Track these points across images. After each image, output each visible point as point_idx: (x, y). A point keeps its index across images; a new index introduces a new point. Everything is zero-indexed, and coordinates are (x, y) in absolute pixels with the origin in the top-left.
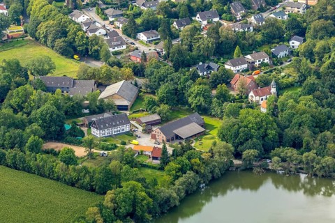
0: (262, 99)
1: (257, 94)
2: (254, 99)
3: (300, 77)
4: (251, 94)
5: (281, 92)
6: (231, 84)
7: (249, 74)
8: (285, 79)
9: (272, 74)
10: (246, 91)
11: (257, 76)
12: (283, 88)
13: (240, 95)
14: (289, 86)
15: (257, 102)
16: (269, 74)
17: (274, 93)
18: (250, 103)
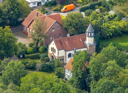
0: (70, 55)
1: (61, 45)
2: (56, 54)
4: (53, 45)
5: (104, 43)
6: (23, 26)
7: (55, 11)
8: (114, 22)
9: (94, 12)
10: (45, 39)
11: (68, 14)
12: (107, 37)
13: (34, 46)
14: (118, 34)
15: (61, 60)
16: (88, 11)
17: (91, 46)
18: (49, 60)
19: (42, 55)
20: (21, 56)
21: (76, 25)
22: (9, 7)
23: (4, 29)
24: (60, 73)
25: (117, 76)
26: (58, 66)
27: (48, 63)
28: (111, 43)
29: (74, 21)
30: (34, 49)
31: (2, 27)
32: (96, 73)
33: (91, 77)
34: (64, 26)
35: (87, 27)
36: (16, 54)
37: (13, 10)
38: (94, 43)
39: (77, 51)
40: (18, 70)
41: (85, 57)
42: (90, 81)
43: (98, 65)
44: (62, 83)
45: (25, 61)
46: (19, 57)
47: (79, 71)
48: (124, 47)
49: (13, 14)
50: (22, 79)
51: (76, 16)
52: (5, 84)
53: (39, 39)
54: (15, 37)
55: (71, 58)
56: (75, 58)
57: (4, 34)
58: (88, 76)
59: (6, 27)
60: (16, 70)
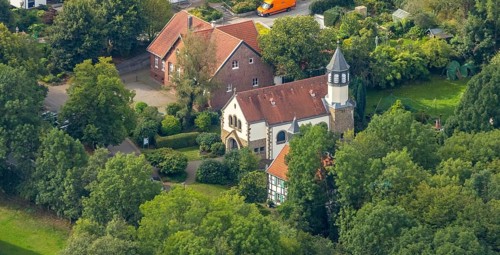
0: (281, 137)
1: (256, 111)
2: (243, 135)
3: (477, 33)
4: (233, 109)
5: (379, 102)
6: (150, 56)
7: (241, 11)
8: (406, 43)
9: (350, 15)
10: (212, 92)
11: (277, 22)
12: (388, 82)
13: (182, 113)
14: (419, 76)
15: (256, 150)
16: (333, 11)
17: (340, 110)
18: (224, 150)
19: (203, 137)
20: (146, 141)
21: (300, 52)
22: (112, 4)
23: (97, 65)
24: (253, 186)
25: (411, 195)
26: (250, 169)
27: (220, 160)
28: (398, 102)
29: (293, 40)
30: (181, 121)
31: (90, 61)
32: (354, 186)
33: (341, 197)
34: (267, 55)
35: (328, 58)
36: (131, 135)
37: (122, 12)
38: (350, 100)
39: (300, 124)
40: (135, 180)
41: (324, 143)
42: (337, 209)
43: (360, 163)
44: (257, 218)
45: (157, 153)
46: (140, 144)
47: (304, 182)
48: (435, 111)
49: (121, 24)
50: (145, 207)
51: (298, 26)
52: (97, 220)
53: (196, 91)
54: (126, 88)
55: (283, 145)
56: (293, 146)
57: (95, 79)
58: (331, 196)
59: (101, 59)
60: (128, 181)
